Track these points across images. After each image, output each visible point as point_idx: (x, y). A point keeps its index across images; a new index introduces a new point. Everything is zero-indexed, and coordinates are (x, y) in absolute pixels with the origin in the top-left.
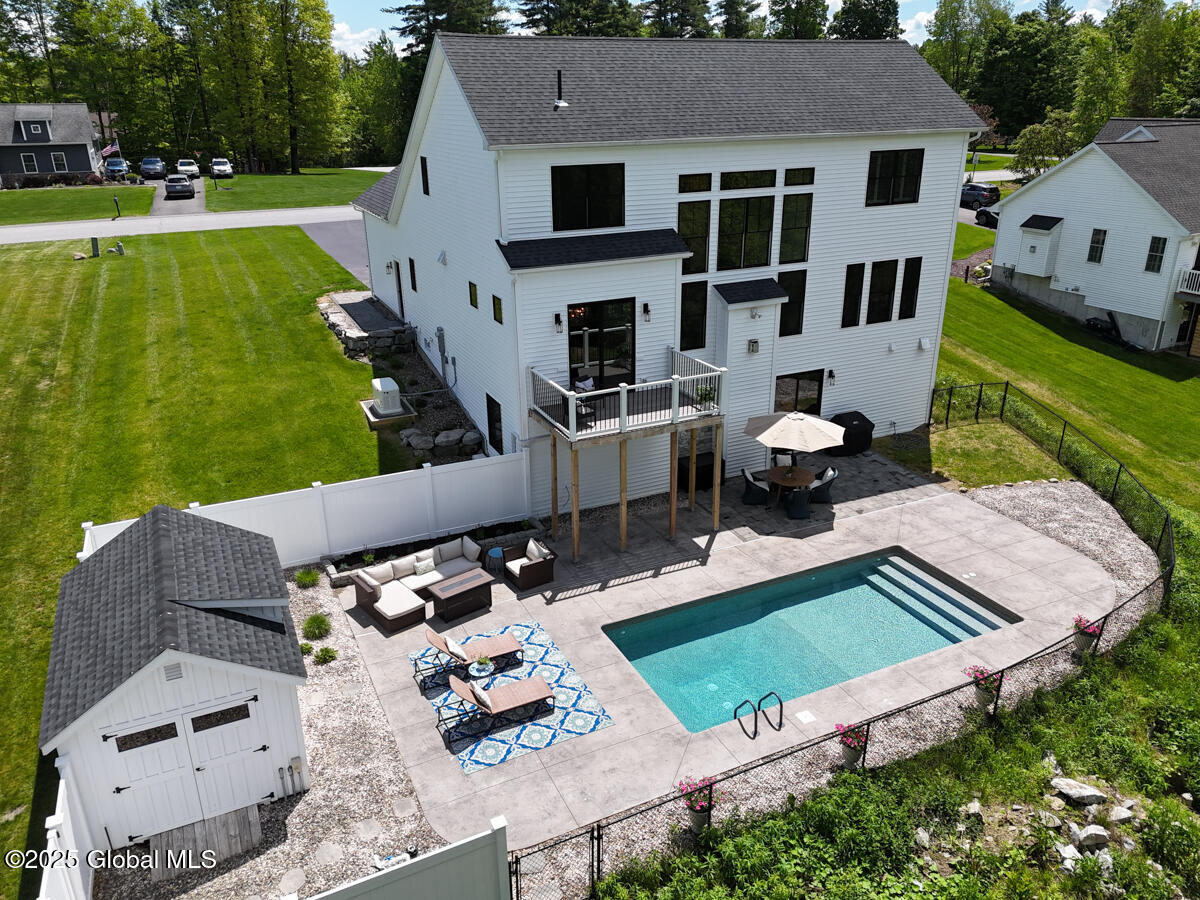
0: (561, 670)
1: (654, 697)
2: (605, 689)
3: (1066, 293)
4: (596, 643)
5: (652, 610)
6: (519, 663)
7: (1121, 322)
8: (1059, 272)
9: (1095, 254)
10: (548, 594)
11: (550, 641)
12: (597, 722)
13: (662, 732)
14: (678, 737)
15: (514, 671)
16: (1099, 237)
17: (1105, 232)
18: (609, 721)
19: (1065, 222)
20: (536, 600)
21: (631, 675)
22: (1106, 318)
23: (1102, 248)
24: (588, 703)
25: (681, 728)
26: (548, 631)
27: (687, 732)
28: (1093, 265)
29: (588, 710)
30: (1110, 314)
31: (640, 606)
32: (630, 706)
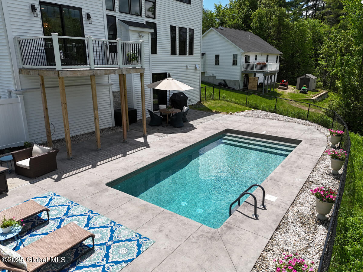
0: (87, 217)
1: (171, 214)
2: (132, 219)
3: (210, 76)
4: (107, 194)
5: (135, 170)
6: (46, 222)
7: (228, 83)
8: (207, 70)
9: (217, 63)
10: (56, 177)
11: (69, 201)
12: (139, 246)
13: (195, 235)
14: (210, 235)
15: (42, 229)
16: (217, 57)
17: (219, 55)
18: (148, 241)
19: (206, 54)
20: (47, 182)
21: (144, 205)
22: (224, 82)
23: (219, 61)
24: (122, 234)
25: (206, 228)
26: (65, 196)
27: (213, 230)
28: (217, 66)
29: (126, 238)
30: (224, 81)
31: (126, 169)
32: (158, 225)
